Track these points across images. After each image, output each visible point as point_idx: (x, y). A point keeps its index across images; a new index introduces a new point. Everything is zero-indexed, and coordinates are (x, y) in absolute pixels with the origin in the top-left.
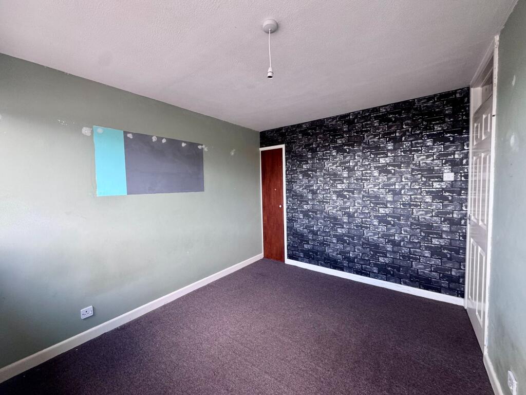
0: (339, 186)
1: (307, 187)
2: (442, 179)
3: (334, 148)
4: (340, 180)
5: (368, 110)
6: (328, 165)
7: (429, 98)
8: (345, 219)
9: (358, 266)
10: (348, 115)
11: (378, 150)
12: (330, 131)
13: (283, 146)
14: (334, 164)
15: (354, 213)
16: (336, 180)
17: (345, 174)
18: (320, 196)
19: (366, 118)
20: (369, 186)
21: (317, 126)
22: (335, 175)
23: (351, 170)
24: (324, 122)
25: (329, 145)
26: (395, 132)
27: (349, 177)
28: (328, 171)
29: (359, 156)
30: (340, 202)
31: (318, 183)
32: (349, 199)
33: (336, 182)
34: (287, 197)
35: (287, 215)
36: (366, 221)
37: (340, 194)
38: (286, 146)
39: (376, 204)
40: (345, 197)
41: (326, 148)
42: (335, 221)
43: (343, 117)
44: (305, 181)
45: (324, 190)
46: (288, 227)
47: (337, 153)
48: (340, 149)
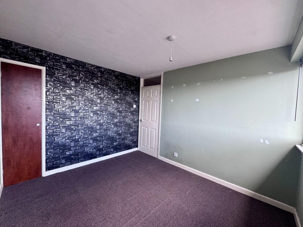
0: (95, 108)
1: (70, 107)
2: (133, 107)
3: (92, 84)
4: (95, 104)
5: (111, 70)
6: (88, 94)
7: (131, 76)
8: (98, 127)
9: (105, 152)
10: (101, 68)
11: (114, 92)
12: (90, 72)
13: (43, 69)
14: (92, 94)
15: (103, 123)
16: (93, 104)
17: (99, 101)
18: (81, 114)
19: (110, 74)
20: (110, 109)
21: (80, 65)
22: (92, 101)
23: (101, 99)
24: (86, 65)
25: (89, 81)
26: (121, 85)
27: (101, 103)
28: (88, 97)
29: (106, 92)
30: (95, 117)
31: (80, 105)
32: (100, 115)
33: (93, 105)
34: (47, 116)
35: (46, 132)
36: (109, 126)
37: (95, 113)
38: (46, 69)
39: (113, 117)
40: (98, 114)
41: (87, 83)
42: (92, 129)
43: (98, 68)
44: (68, 103)
45: (84, 110)
46: (46, 143)
47: (94, 88)
48: (95, 86)
